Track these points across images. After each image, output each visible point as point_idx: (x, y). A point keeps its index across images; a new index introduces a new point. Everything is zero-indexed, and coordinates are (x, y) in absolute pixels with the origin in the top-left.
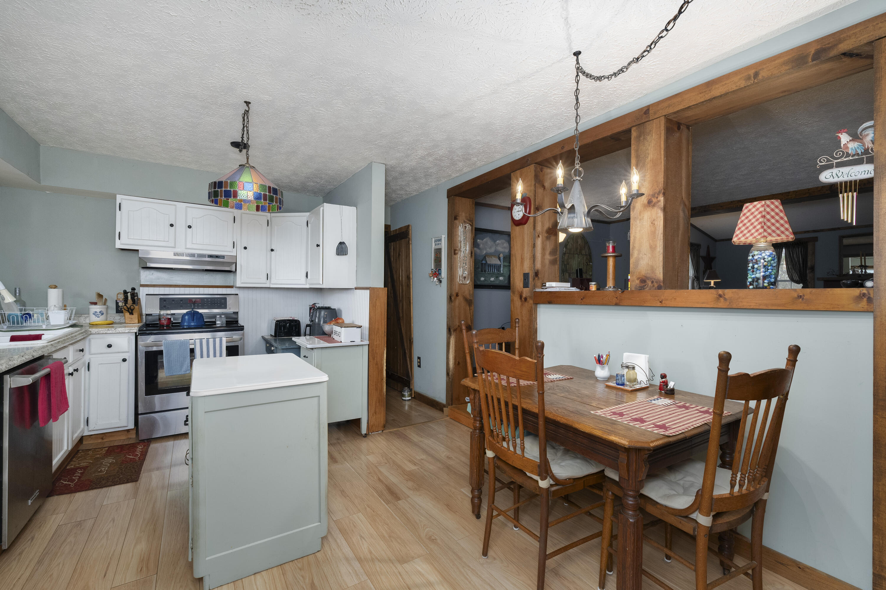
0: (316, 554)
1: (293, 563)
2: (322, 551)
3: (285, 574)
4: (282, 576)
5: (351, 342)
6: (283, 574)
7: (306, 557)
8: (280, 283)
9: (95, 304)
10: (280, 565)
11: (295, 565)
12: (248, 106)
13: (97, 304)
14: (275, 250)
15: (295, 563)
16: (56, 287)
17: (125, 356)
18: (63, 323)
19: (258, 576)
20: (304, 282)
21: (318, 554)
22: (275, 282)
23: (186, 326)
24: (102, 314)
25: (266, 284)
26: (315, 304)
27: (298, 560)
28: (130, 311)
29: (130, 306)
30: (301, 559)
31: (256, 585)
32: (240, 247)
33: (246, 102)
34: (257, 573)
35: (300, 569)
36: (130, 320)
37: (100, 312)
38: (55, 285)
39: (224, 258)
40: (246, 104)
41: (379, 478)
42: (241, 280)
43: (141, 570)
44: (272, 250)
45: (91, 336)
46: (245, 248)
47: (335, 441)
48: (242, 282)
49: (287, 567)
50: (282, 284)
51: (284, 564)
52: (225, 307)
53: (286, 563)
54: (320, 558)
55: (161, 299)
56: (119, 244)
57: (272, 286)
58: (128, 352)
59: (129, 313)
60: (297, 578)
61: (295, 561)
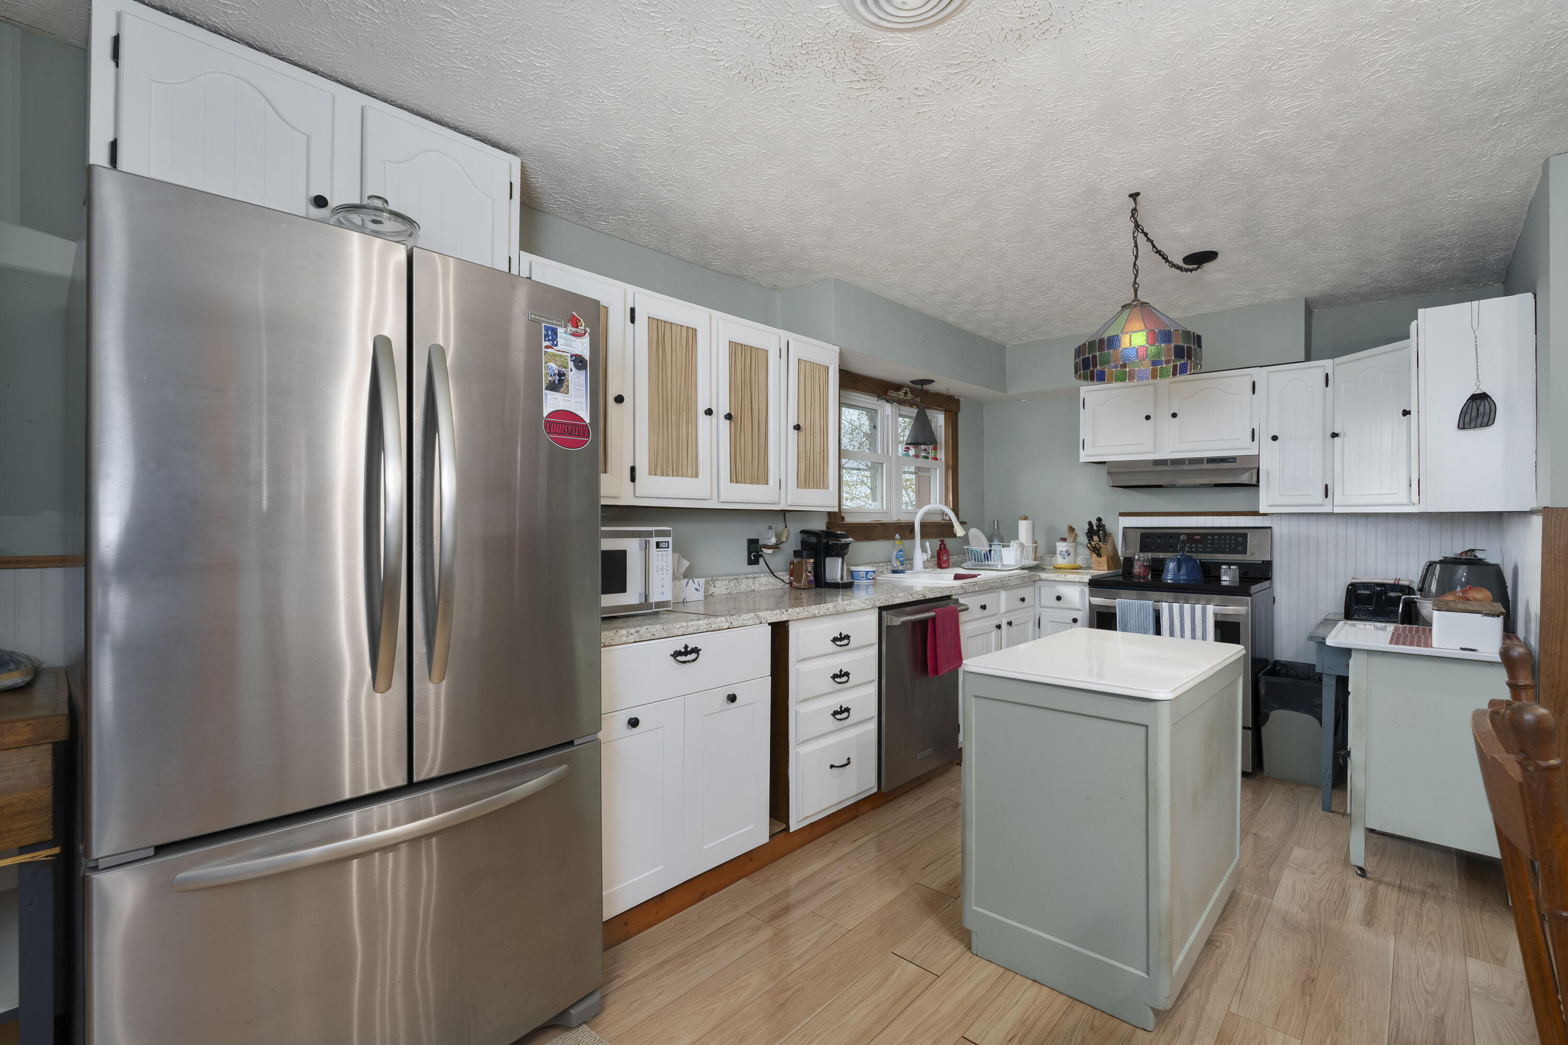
0: (1138, 1030)
1: (1093, 1012)
2: (1151, 1036)
3: (1067, 1014)
4: (1061, 1013)
5: (1462, 649)
6: (1064, 1013)
7: (1119, 1021)
8: (1353, 503)
9: (1064, 540)
10: (1074, 999)
11: (1092, 1017)
12: (1135, 200)
13: (1066, 541)
14: (1341, 435)
15: (1095, 1015)
16: (1026, 518)
17: (1078, 615)
18: (1014, 564)
19: (1036, 986)
20: (1404, 500)
21: (1140, 1033)
22: (1343, 502)
23: (1170, 579)
24: (1069, 554)
25: (1323, 505)
26: (1473, 550)
27: (1103, 1013)
28: (1097, 552)
29: (1095, 545)
30: (1108, 1016)
31: (1022, 994)
32: (1265, 438)
33: (1131, 196)
34: (1039, 983)
35: (1092, 1028)
36: (1097, 564)
37: (1066, 551)
38: (1025, 516)
39: (1235, 462)
40: (1132, 199)
41: (1443, 1016)
42: (1267, 500)
43: (950, 885)
44: (1334, 435)
45: (1040, 583)
46: (1275, 438)
47: (1419, 887)
48: (1269, 504)
49: (1080, 1008)
50: (1355, 506)
51: (1081, 1002)
52: (1244, 552)
53: (1083, 1003)
54: (1136, 1042)
55: (1142, 534)
56: (1083, 458)
57: (1337, 510)
58: (1081, 610)
59: (1095, 555)
60: (1075, 1035)
61: (1099, 1012)
